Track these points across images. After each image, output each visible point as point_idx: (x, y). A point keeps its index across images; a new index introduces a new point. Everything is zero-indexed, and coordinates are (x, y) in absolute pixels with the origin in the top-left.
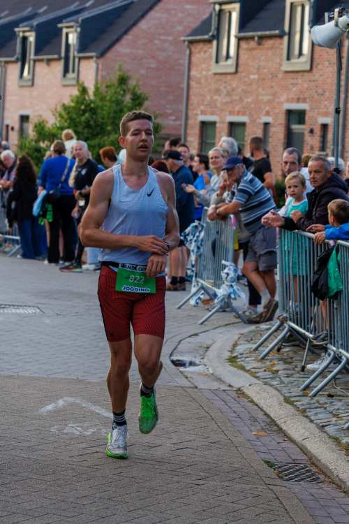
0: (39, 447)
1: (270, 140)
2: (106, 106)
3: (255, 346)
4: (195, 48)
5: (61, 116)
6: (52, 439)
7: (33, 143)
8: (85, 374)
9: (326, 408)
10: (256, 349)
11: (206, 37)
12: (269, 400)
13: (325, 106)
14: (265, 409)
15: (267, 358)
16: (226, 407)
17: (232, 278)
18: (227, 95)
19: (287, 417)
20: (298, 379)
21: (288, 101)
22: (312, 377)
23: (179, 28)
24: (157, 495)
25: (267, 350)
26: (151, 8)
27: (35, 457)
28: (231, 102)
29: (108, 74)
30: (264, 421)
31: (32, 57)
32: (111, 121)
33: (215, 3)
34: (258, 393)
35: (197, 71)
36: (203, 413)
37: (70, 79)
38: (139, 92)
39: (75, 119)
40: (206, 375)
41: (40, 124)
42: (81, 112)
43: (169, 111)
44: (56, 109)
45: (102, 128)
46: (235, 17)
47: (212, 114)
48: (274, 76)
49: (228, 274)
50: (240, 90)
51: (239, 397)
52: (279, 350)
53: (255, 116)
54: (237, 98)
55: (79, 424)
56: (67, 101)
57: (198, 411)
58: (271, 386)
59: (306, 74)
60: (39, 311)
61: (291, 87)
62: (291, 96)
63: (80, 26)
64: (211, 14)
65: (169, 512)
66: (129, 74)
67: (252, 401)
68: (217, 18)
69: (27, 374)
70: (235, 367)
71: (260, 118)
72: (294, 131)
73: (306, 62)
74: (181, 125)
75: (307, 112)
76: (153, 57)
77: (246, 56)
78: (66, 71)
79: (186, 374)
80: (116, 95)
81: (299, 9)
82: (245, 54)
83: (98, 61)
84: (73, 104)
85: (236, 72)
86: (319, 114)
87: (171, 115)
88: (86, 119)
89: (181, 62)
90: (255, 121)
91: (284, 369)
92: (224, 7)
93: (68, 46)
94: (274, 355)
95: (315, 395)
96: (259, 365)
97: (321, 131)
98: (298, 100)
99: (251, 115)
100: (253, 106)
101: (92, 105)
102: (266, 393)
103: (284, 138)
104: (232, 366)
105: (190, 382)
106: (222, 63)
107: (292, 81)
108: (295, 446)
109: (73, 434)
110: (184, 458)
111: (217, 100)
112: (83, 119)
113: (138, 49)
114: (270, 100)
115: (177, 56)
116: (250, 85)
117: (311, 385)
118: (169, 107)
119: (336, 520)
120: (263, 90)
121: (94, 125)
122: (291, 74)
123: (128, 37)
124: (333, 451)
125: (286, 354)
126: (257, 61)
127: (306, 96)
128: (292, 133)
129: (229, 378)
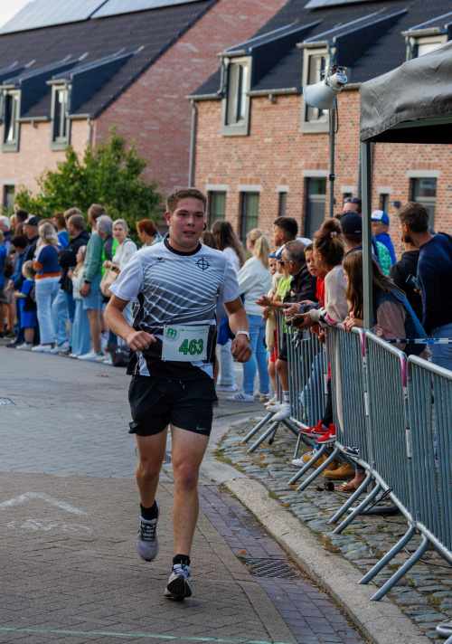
2: (98, 174)
3: (244, 439)
4: (202, 108)
5: (46, 184)
8: (53, 469)
10: (246, 441)
11: (214, 95)
12: (253, 496)
13: (349, 172)
15: (256, 451)
16: (205, 502)
18: (238, 161)
19: (269, 512)
20: (286, 473)
21: (307, 167)
23: (186, 85)
24: (114, 589)
25: (257, 442)
26: (152, 62)
28: (243, 169)
29: (104, 137)
30: (244, 517)
31: (18, 118)
32: (103, 191)
33: (224, 57)
34: (242, 487)
35: (203, 133)
37: (60, 144)
38: (136, 158)
39: (62, 189)
41: (22, 195)
42: (70, 181)
43: (173, 179)
44: (41, 178)
46: (247, 71)
47: (222, 182)
48: (291, 139)
50: (252, 156)
51: (221, 492)
52: (271, 442)
54: (247, 164)
55: (40, 520)
56: (55, 169)
58: (257, 480)
59: (326, 137)
60: (9, 402)
61: (309, 150)
62: (309, 162)
63: (71, 83)
64: (220, 69)
65: (124, 606)
66: (125, 138)
67: (235, 497)
68: (226, 73)
70: (221, 461)
72: (314, 201)
73: (326, 123)
75: (326, 180)
76: (155, 118)
77: (259, 117)
78: (56, 134)
80: (109, 162)
81: (319, 63)
82: (258, 114)
83: (92, 122)
84: (60, 172)
85: (249, 134)
86: (341, 182)
87: (176, 184)
88: (76, 188)
89: (187, 123)
90: (269, 190)
91: (274, 463)
92: (234, 61)
93: (58, 105)
94: (264, 447)
95: (302, 490)
96: (248, 458)
98: (318, 167)
99: (265, 184)
100: (267, 173)
101: (82, 173)
102: (250, 488)
106: (233, 125)
107: (311, 145)
109: (31, 529)
111: (226, 166)
112: (72, 188)
113: (137, 109)
114: (286, 166)
115: (182, 117)
116: (264, 149)
117: (300, 479)
118: (174, 174)
119: (304, 614)
120: (279, 155)
121: (85, 196)
122: (310, 137)
123: (127, 95)
124: (313, 546)
125: (278, 447)
126: (271, 122)
127: (327, 161)
128: (311, 203)
129: (210, 473)
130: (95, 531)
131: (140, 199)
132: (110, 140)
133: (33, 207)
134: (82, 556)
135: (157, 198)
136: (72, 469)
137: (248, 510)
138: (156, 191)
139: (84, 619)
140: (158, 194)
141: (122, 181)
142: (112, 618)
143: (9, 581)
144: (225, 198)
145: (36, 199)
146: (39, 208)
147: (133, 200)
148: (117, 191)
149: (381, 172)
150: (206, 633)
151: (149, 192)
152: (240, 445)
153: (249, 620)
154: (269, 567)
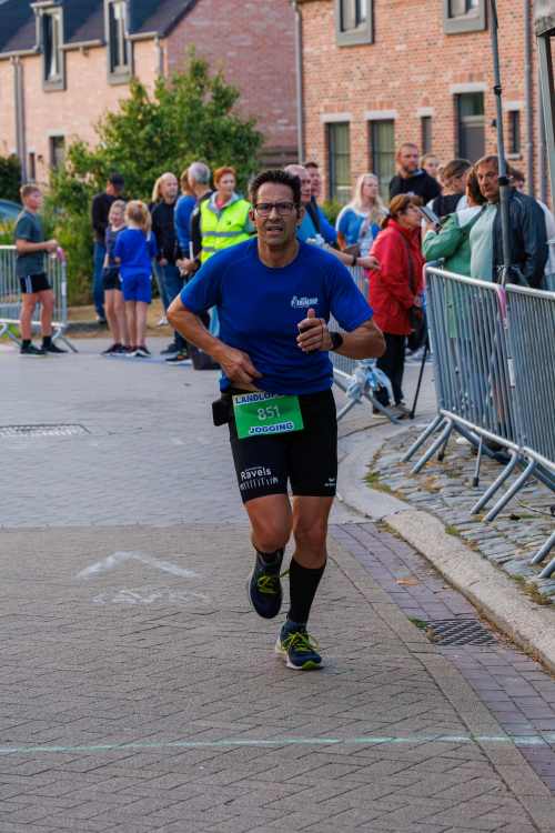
0: (75, 626)
1: (434, 142)
2: (175, 111)
3: (404, 456)
4: (308, 11)
5: (107, 131)
6: (93, 613)
7: (69, 178)
8: (150, 517)
9: (506, 537)
10: (408, 459)
12: (423, 531)
14: (417, 546)
15: (422, 471)
16: (359, 546)
18: (361, 79)
19: (449, 554)
20: (469, 498)
21: (456, 79)
22: (486, 494)
25: (422, 459)
27: (68, 640)
28: (370, 89)
29: (179, 62)
30: (415, 564)
31: (61, 45)
32: (183, 136)
34: (408, 523)
35: (312, 45)
37: (121, 75)
38: (224, 86)
39: (130, 135)
41: (76, 148)
42: (138, 125)
43: (277, 112)
44: (100, 123)
45: (173, 147)
47: (342, 110)
48: (431, 43)
50: (381, 70)
51: (380, 532)
52: (441, 457)
53: (408, 108)
54: (373, 82)
55: (137, 589)
56: (117, 111)
58: (428, 511)
59: (479, 36)
60: (82, 430)
61: (457, 57)
62: (459, 73)
65: (263, 701)
66: (207, 60)
67: (399, 537)
69: (61, 524)
70: (377, 488)
71: (416, 111)
72: (468, 125)
73: (478, 18)
74: (296, 131)
75: (486, 95)
76: (246, 30)
77: (387, 16)
78: (114, 62)
80: (189, 95)
82: (384, 13)
83: (161, 43)
84: (124, 114)
85: (373, 41)
86: (504, 96)
87: (280, 117)
88: (147, 134)
89: (289, 33)
90: (408, 115)
91: (449, 486)
93: (113, 23)
94: (433, 466)
95: (491, 520)
96: (411, 482)
97: (510, 121)
98: (471, 78)
99: (401, 108)
100: (403, 92)
101: (154, 113)
102: (419, 523)
103: (455, 138)
104: (372, 487)
106: (349, 32)
107: (459, 49)
108: (460, 595)
109: (127, 603)
111: (347, 88)
112: (142, 134)
113: (222, 19)
114: (428, 81)
115: (282, 26)
116: (395, 60)
117: (487, 506)
118: (277, 104)
119: (510, 693)
120: (416, 66)
121: (159, 142)
122: (458, 38)
123: (205, 3)
124: (512, 598)
125: (451, 463)
126: (403, 23)
127: (482, 70)
128: (465, 129)
129: (363, 507)
130: (214, 598)
131: (234, 141)
132: (188, 64)
133: (92, 164)
134: (200, 635)
135: (257, 139)
136: (174, 516)
137: (419, 553)
138: (254, 129)
139: (209, 724)
140: (258, 133)
141: (208, 120)
142: (248, 720)
143: (103, 678)
144: (348, 130)
145: (94, 152)
146: (100, 163)
147: (224, 143)
148: (203, 133)
150: (380, 731)
151: (246, 131)
152: (399, 465)
153: (436, 708)
154: (456, 631)
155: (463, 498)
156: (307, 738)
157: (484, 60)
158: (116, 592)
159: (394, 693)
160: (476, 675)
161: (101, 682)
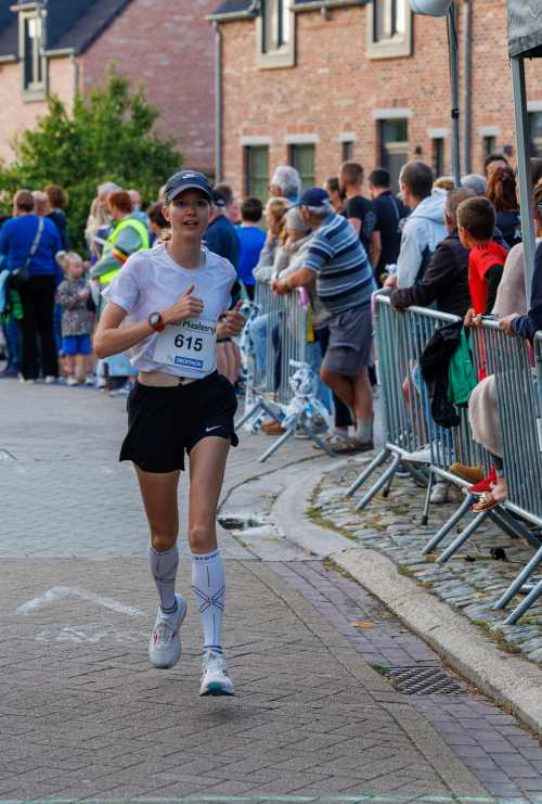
0: (20, 666)
2: (93, 130)
3: (348, 490)
4: (229, 31)
5: (24, 149)
6: (38, 652)
8: (86, 550)
9: (463, 579)
10: (351, 494)
11: (245, 13)
12: (374, 572)
13: (438, 110)
14: (368, 587)
15: (367, 507)
16: (308, 586)
17: (306, 386)
18: (282, 102)
19: (404, 595)
20: (419, 537)
21: (379, 105)
22: (440, 533)
25: (367, 495)
27: (14, 681)
28: (291, 112)
29: (95, 80)
30: (369, 605)
32: (101, 154)
34: (357, 562)
35: (233, 67)
36: (272, 599)
37: (35, 92)
38: (144, 105)
39: (46, 153)
40: (275, 539)
42: (55, 142)
43: (193, 133)
44: (16, 139)
45: (90, 166)
47: (261, 133)
48: (355, 68)
49: (300, 381)
51: (327, 570)
52: (386, 494)
53: (329, 132)
55: (82, 627)
56: (33, 127)
57: (264, 596)
58: (378, 549)
59: (404, 61)
61: (381, 82)
62: (382, 99)
63: (46, 8)
65: (226, 753)
66: (127, 78)
67: (348, 576)
70: (320, 524)
71: (337, 136)
72: (391, 152)
73: (404, 43)
74: (213, 154)
75: (410, 122)
76: (163, 50)
77: (309, 39)
78: (28, 78)
79: (243, 540)
80: (109, 113)
82: (307, 36)
83: (77, 60)
84: (42, 131)
85: (295, 65)
86: (428, 123)
87: (195, 138)
88: (65, 151)
89: (208, 54)
90: (329, 140)
91: (395, 523)
93: (28, 40)
94: (378, 503)
95: (445, 560)
96: (357, 518)
97: (433, 149)
98: (395, 104)
99: (322, 132)
100: (324, 116)
101: (73, 131)
102: (369, 563)
104: (314, 522)
105: (249, 551)
106: (272, 52)
107: (384, 74)
108: (420, 641)
109: (71, 642)
110: (247, 669)
111: (267, 111)
112: (59, 152)
113: (139, 38)
114: (350, 106)
115: (199, 46)
116: (318, 83)
117: (439, 546)
118: (193, 126)
119: (487, 749)
120: (339, 90)
121: (77, 161)
122: (381, 63)
123: (123, 21)
125: (396, 500)
126: (327, 45)
127: (406, 95)
128: (387, 156)
129: (310, 543)
131: (153, 162)
132: (109, 79)
133: (8, 180)
134: (152, 679)
135: (177, 160)
136: (112, 549)
137: (371, 594)
138: (173, 150)
139: (175, 777)
140: (178, 155)
141: (127, 139)
142: (214, 773)
144: (267, 154)
145: (10, 169)
147: (143, 163)
148: (122, 153)
149: (482, 107)
150: (355, 789)
151: (165, 152)
152: (342, 500)
153: (412, 764)
154: (420, 679)
155: (413, 537)
156: (279, 794)
157: (407, 85)
158: (59, 629)
159: (365, 745)
160: (450, 728)
161: (53, 728)
